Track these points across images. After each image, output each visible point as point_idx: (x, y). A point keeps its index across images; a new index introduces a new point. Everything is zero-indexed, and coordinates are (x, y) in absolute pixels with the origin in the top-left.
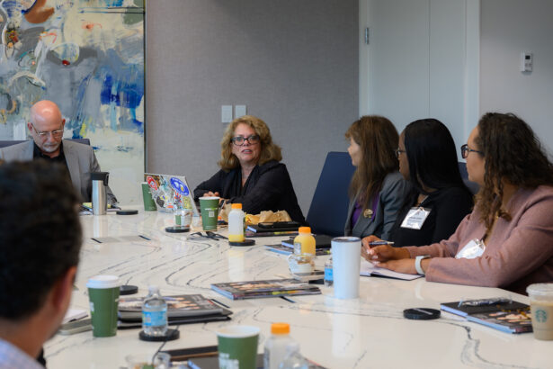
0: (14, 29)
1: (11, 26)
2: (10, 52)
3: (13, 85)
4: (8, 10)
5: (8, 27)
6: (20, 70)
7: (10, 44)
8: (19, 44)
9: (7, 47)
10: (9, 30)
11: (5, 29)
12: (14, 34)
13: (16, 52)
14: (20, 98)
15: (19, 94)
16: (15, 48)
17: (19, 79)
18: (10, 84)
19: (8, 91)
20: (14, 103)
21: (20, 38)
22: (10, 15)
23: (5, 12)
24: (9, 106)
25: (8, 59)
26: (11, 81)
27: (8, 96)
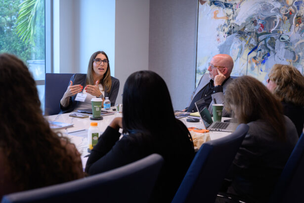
0: (300, 16)
1: (299, 15)
2: (297, 29)
3: (297, 46)
4: (298, 7)
5: (297, 16)
6: (301, 39)
7: (297, 25)
8: (301, 25)
9: (296, 26)
10: (297, 17)
11: (295, 17)
12: (300, 19)
13: (300, 29)
14: (300, 54)
15: (300, 52)
16: (299, 27)
17: (301, 44)
18: (296, 46)
19: (294, 50)
20: (297, 57)
21: (303, 21)
22: (298, 9)
23: (296, 7)
24: (294, 58)
25: (296, 33)
26: (296, 45)
27: (294, 52)
